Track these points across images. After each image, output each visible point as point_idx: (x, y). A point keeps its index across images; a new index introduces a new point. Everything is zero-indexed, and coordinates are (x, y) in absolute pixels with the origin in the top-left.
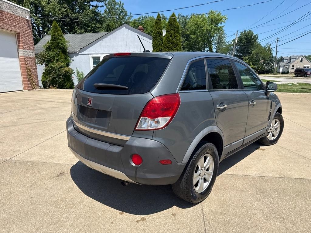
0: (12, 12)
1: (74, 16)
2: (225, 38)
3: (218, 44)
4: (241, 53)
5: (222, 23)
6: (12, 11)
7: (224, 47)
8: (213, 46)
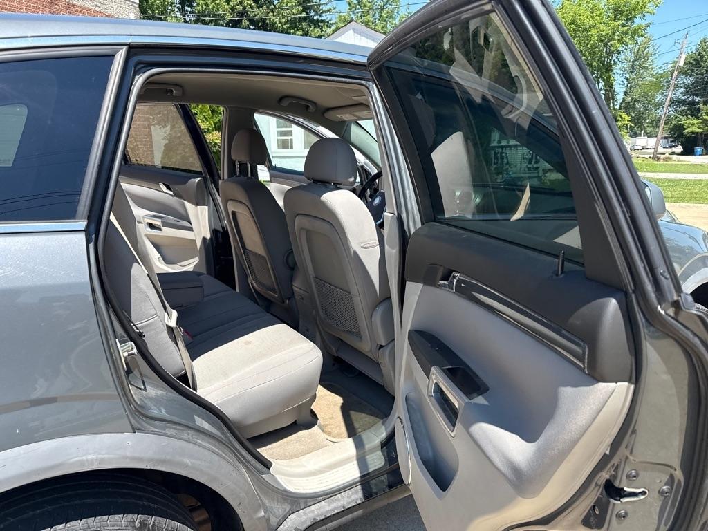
0: (96, 6)
1: (258, 14)
2: (653, 57)
3: (632, 72)
4: (697, 96)
5: (644, 16)
6: (95, 3)
7: (650, 81)
8: (616, 77)
